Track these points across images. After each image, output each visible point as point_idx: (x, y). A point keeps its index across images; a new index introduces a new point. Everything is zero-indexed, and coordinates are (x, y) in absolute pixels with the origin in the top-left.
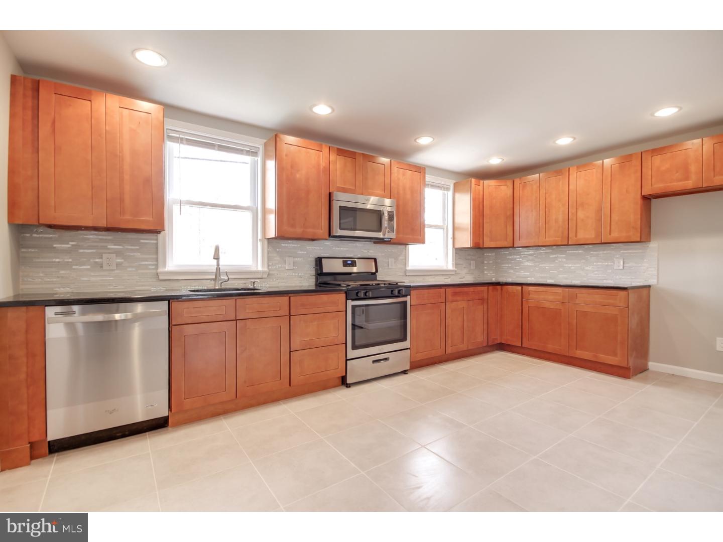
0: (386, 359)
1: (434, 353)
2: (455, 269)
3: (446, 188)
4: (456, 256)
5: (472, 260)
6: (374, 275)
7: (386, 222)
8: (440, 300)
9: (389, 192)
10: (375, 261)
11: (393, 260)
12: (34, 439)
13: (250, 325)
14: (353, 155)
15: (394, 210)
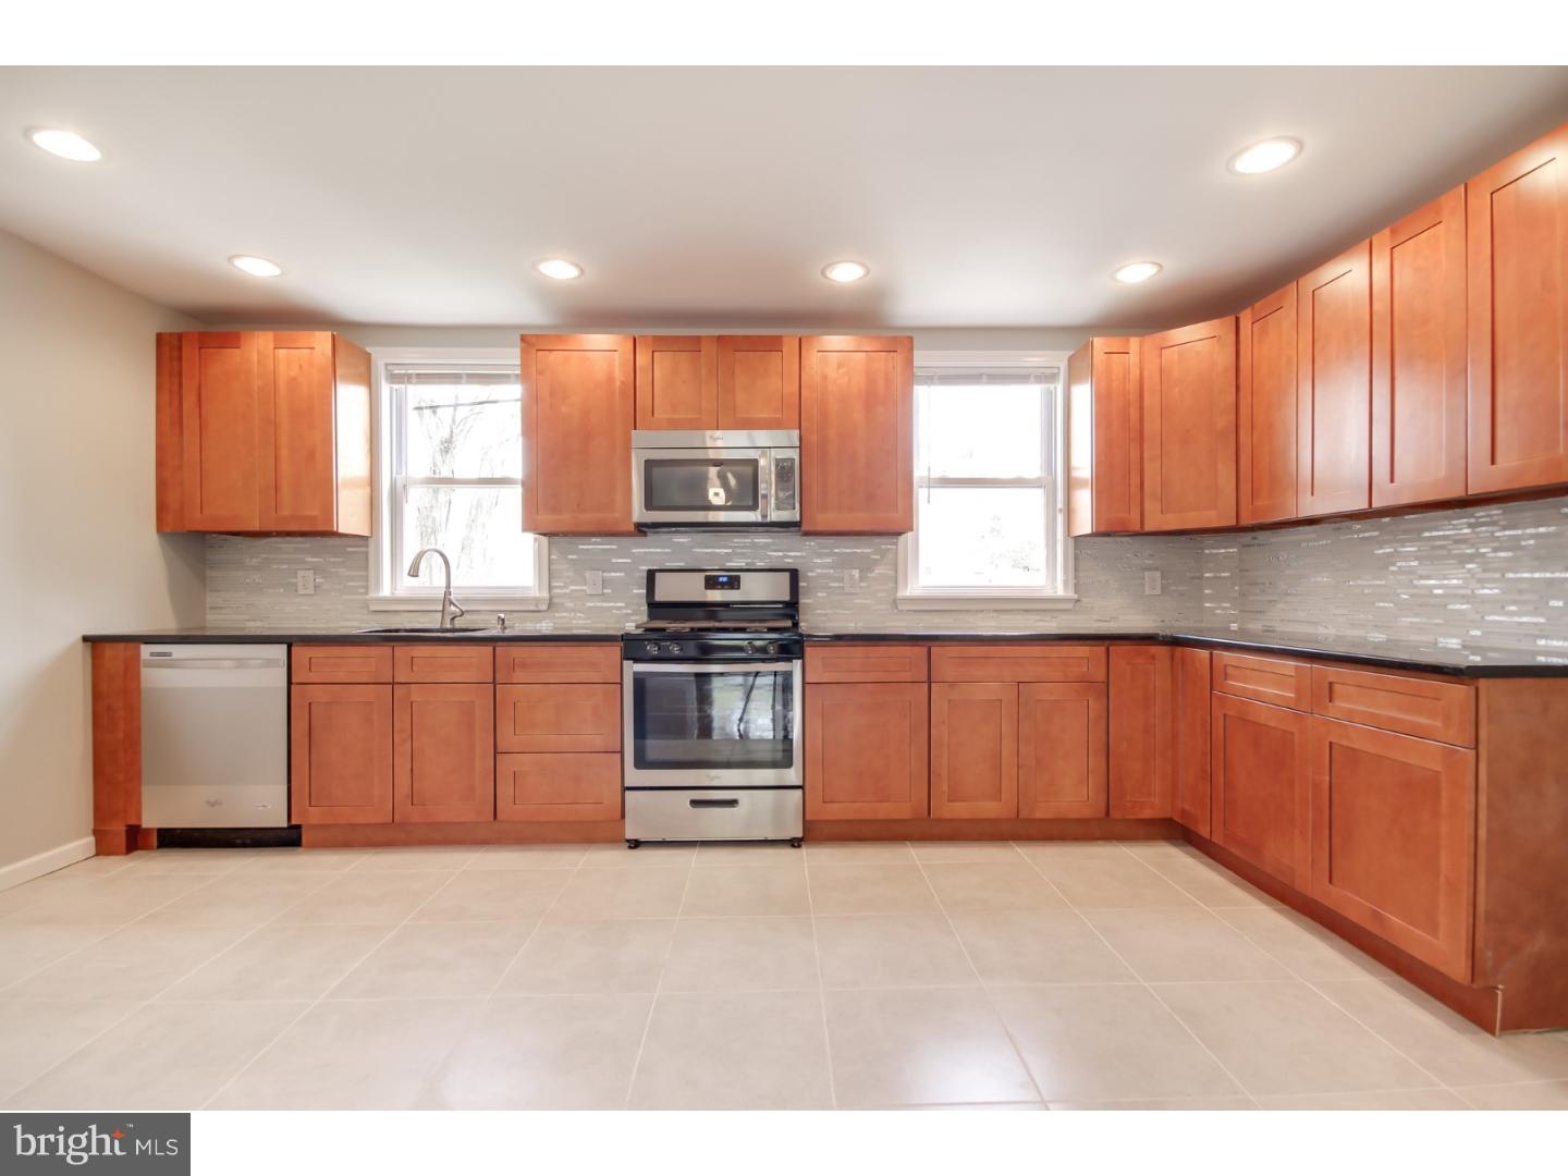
0: (732, 803)
1: (885, 811)
2: (1071, 594)
3: (1047, 377)
4: (1076, 558)
5: (1149, 569)
6: (791, 607)
7: (768, 485)
8: (907, 676)
9: (795, 412)
10: (794, 575)
11: (856, 573)
12: (133, 822)
13: (416, 694)
14: (694, 344)
15: (794, 454)
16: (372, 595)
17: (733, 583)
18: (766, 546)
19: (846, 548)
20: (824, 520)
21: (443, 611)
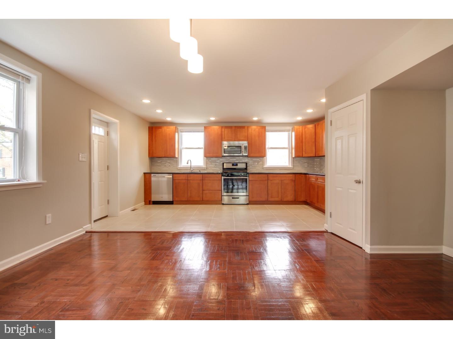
0: (238, 198)
1: (261, 199)
2: (292, 167)
3: (288, 131)
4: (293, 161)
5: (306, 163)
6: (246, 169)
7: (243, 149)
8: (264, 179)
9: (247, 139)
10: (246, 164)
11: (257, 163)
12: (150, 200)
13: (191, 181)
14: (231, 127)
15: (247, 145)
16: (178, 167)
17: (237, 165)
18: (242, 159)
19: (255, 159)
20: (252, 155)
21: (190, 170)
